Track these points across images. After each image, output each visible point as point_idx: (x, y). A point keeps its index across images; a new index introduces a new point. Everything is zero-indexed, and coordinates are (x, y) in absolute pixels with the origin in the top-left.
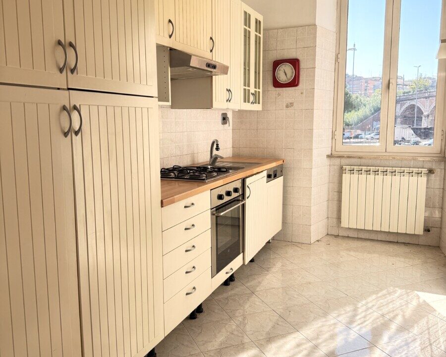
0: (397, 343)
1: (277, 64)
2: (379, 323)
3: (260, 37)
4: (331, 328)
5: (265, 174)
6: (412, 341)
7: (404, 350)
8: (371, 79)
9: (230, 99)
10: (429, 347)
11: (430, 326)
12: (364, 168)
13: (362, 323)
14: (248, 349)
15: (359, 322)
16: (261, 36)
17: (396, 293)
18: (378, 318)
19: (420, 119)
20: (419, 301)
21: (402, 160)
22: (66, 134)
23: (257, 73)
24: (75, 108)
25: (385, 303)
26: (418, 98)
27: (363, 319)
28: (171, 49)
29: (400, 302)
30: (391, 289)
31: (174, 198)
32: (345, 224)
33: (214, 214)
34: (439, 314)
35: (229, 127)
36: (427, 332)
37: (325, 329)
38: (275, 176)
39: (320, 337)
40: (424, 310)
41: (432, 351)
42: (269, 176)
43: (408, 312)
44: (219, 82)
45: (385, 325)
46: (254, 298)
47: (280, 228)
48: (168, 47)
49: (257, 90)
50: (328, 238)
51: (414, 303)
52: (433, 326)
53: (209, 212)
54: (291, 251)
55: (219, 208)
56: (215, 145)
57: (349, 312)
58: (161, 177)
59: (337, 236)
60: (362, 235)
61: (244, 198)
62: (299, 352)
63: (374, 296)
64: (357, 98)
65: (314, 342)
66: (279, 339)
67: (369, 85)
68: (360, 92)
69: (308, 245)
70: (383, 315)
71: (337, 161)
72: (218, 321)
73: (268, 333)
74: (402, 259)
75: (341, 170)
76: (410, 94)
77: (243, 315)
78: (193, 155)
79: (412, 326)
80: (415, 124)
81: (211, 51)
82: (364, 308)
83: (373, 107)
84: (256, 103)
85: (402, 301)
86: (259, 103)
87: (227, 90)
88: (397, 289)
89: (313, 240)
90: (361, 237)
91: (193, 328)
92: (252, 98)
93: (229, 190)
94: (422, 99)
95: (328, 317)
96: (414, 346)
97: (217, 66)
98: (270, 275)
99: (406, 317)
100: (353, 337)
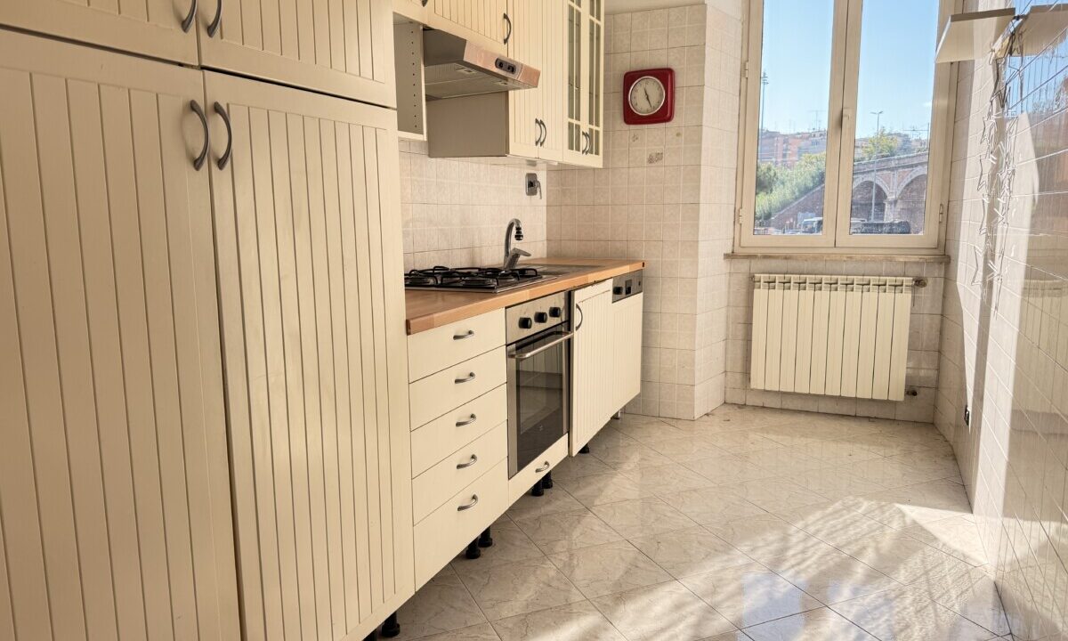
0: (868, 600)
1: (630, 78)
2: (831, 563)
3: (598, 27)
4: (740, 573)
5: (609, 285)
6: (897, 597)
7: (882, 614)
8: (794, 136)
9: (542, 140)
10: (930, 607)
11: (929, 567)
12: (794, 278)
13: (799, 564)
14: (579, 614)
15: (793, 562)
16: (602, 24)
17: (859, 507)
18: (828, 554)
19: (880, 206)
20: (904, 522)
21: (865, 261)
22: (197, 164)
23: (593, 96)
24: (217, 109)
25: (839, 527)
26: (878, 171)
27: (800, 556)
28: (426, 29)
29: (868, 523)
30: (850, 500)
31: (433, 319)
32: (757, 382)
33: (512, 356)
34: (944, 545)
35: (541, 200)
36: (923, 579)
37: (729, 575)
38: (629, 292)
39: (718, 590)
40: (914, 538)
41: (937, 615)
42: (617, 291)
43: (886, 543)
44: (522, 105)
45: (843, 568)
46: (589, 519)
47: (638, 391)
48: (419, 24)
49: (594, 128)
50: (726, 409)
51: (896, 526)
52: (935, 567)
53: (503, 351)
54: (657, 433)
55: (522, 345)
56: (515, 230)
57: (772, 543)
58: (406, 285)
59: (743, 406)
60: (789, 404)
61: (569, 329)
62: (680, 620)
63: (818, 514)
64: (769, 169)
65: (708, 601)
66: (640, 594)
67: (789, 147)
68: (774, 160)
69: (688, 422)
70: (837, 549)
71: (744, 266)
72: (519, 563)
73: (618, 584)
74: (866, 447)
75: (752, 283)
76: (863, 162)
77: (569, 550)
78: (471, 249)
79: (895, 569)
80: (872, 217)
81: (506, 41)
82: (801, 535)
83: (797, 185)
84: (592, 153)
85: (873, 522)
86: (597, 153)
87: (537, 121)
88: (861, 499)
89: (698, 411)
90: (786, 407)
91: (471, 576)
92: (584, 142)
93: (542, 311)
94: (885, 172)
95: (731, 552)
96: (901, 607)
97: (518, 69)
98: (620, 476)
99: (881, 552)
100: (783, 590)
